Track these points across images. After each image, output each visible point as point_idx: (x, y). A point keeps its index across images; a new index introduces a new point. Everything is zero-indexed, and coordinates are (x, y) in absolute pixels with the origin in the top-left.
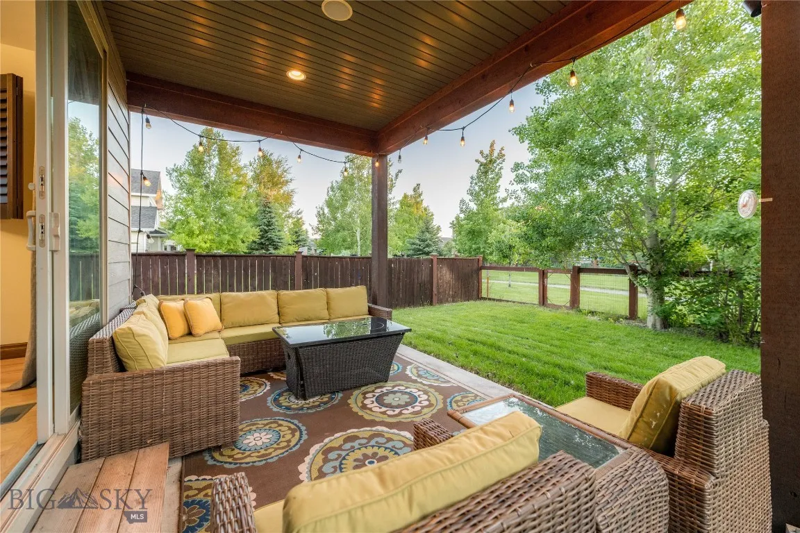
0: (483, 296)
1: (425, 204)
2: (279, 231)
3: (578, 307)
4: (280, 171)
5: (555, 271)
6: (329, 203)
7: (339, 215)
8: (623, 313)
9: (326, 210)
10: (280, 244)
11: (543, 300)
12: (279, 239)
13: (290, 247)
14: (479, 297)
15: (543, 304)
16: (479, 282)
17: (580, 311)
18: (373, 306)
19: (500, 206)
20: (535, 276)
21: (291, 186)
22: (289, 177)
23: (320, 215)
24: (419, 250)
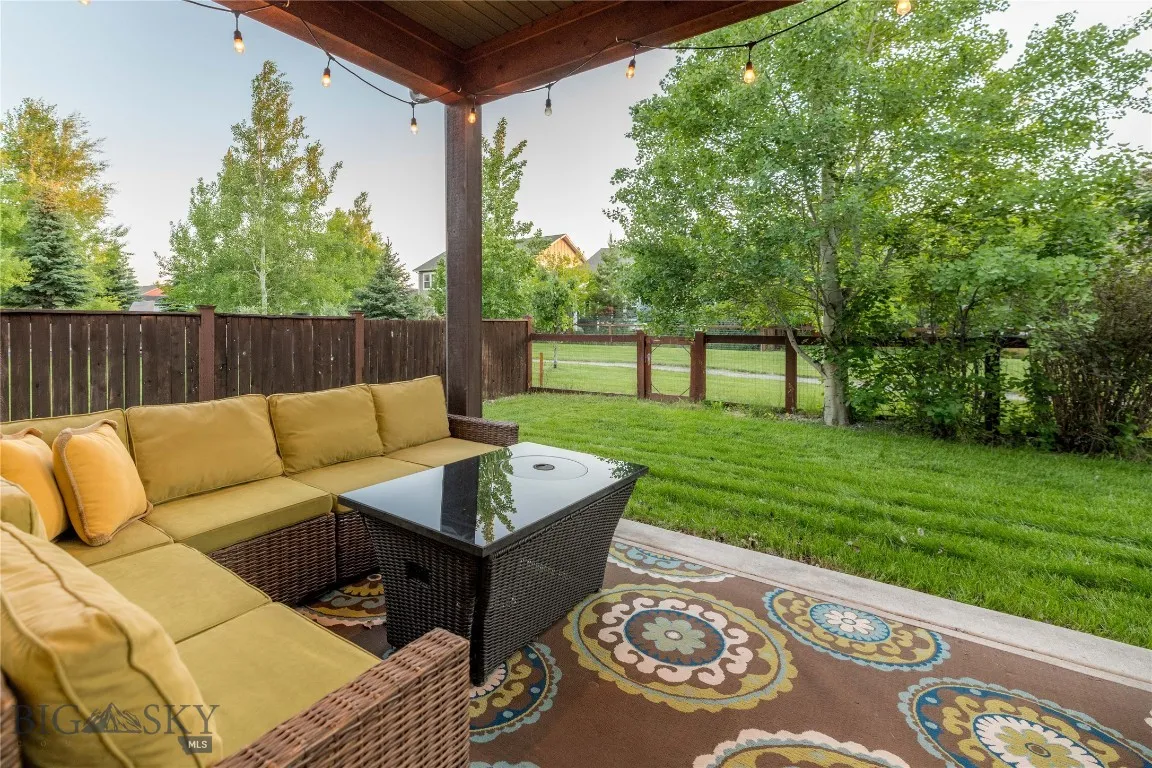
0: (535, 383)
1: (374, 229)
2: (79, 267)
3: (704, 398)
4: (74, 144)
5: (664, 341)
6: (200, 218)
7: (218, 240)
8: (775, 404)
9: (193, 231)
10: (82, 294)
11: (645, 388)
12: (79, 283)
13: (99, 300)
14: (527, 389)
15: (645, 396)
16: (528, 361)
17: (708, 404)
18: (459, 417)
19: (519, 237)
20: (631, 351)
21: (103, 179)
22: (95, 158)
23: (180, 240)
24: (378, 308)
